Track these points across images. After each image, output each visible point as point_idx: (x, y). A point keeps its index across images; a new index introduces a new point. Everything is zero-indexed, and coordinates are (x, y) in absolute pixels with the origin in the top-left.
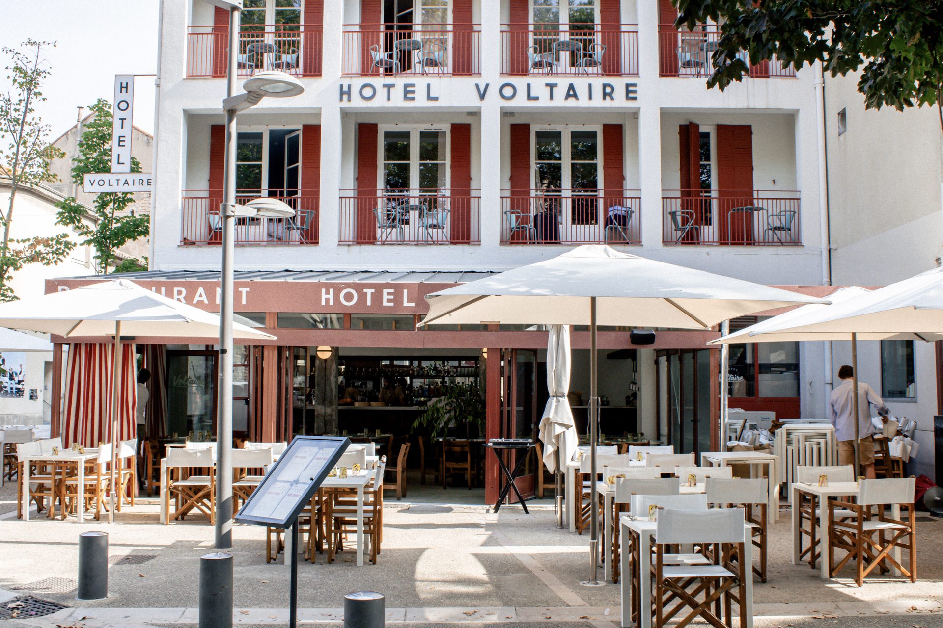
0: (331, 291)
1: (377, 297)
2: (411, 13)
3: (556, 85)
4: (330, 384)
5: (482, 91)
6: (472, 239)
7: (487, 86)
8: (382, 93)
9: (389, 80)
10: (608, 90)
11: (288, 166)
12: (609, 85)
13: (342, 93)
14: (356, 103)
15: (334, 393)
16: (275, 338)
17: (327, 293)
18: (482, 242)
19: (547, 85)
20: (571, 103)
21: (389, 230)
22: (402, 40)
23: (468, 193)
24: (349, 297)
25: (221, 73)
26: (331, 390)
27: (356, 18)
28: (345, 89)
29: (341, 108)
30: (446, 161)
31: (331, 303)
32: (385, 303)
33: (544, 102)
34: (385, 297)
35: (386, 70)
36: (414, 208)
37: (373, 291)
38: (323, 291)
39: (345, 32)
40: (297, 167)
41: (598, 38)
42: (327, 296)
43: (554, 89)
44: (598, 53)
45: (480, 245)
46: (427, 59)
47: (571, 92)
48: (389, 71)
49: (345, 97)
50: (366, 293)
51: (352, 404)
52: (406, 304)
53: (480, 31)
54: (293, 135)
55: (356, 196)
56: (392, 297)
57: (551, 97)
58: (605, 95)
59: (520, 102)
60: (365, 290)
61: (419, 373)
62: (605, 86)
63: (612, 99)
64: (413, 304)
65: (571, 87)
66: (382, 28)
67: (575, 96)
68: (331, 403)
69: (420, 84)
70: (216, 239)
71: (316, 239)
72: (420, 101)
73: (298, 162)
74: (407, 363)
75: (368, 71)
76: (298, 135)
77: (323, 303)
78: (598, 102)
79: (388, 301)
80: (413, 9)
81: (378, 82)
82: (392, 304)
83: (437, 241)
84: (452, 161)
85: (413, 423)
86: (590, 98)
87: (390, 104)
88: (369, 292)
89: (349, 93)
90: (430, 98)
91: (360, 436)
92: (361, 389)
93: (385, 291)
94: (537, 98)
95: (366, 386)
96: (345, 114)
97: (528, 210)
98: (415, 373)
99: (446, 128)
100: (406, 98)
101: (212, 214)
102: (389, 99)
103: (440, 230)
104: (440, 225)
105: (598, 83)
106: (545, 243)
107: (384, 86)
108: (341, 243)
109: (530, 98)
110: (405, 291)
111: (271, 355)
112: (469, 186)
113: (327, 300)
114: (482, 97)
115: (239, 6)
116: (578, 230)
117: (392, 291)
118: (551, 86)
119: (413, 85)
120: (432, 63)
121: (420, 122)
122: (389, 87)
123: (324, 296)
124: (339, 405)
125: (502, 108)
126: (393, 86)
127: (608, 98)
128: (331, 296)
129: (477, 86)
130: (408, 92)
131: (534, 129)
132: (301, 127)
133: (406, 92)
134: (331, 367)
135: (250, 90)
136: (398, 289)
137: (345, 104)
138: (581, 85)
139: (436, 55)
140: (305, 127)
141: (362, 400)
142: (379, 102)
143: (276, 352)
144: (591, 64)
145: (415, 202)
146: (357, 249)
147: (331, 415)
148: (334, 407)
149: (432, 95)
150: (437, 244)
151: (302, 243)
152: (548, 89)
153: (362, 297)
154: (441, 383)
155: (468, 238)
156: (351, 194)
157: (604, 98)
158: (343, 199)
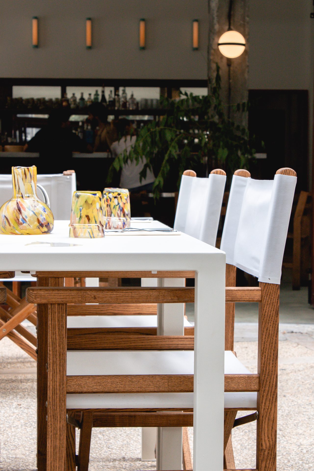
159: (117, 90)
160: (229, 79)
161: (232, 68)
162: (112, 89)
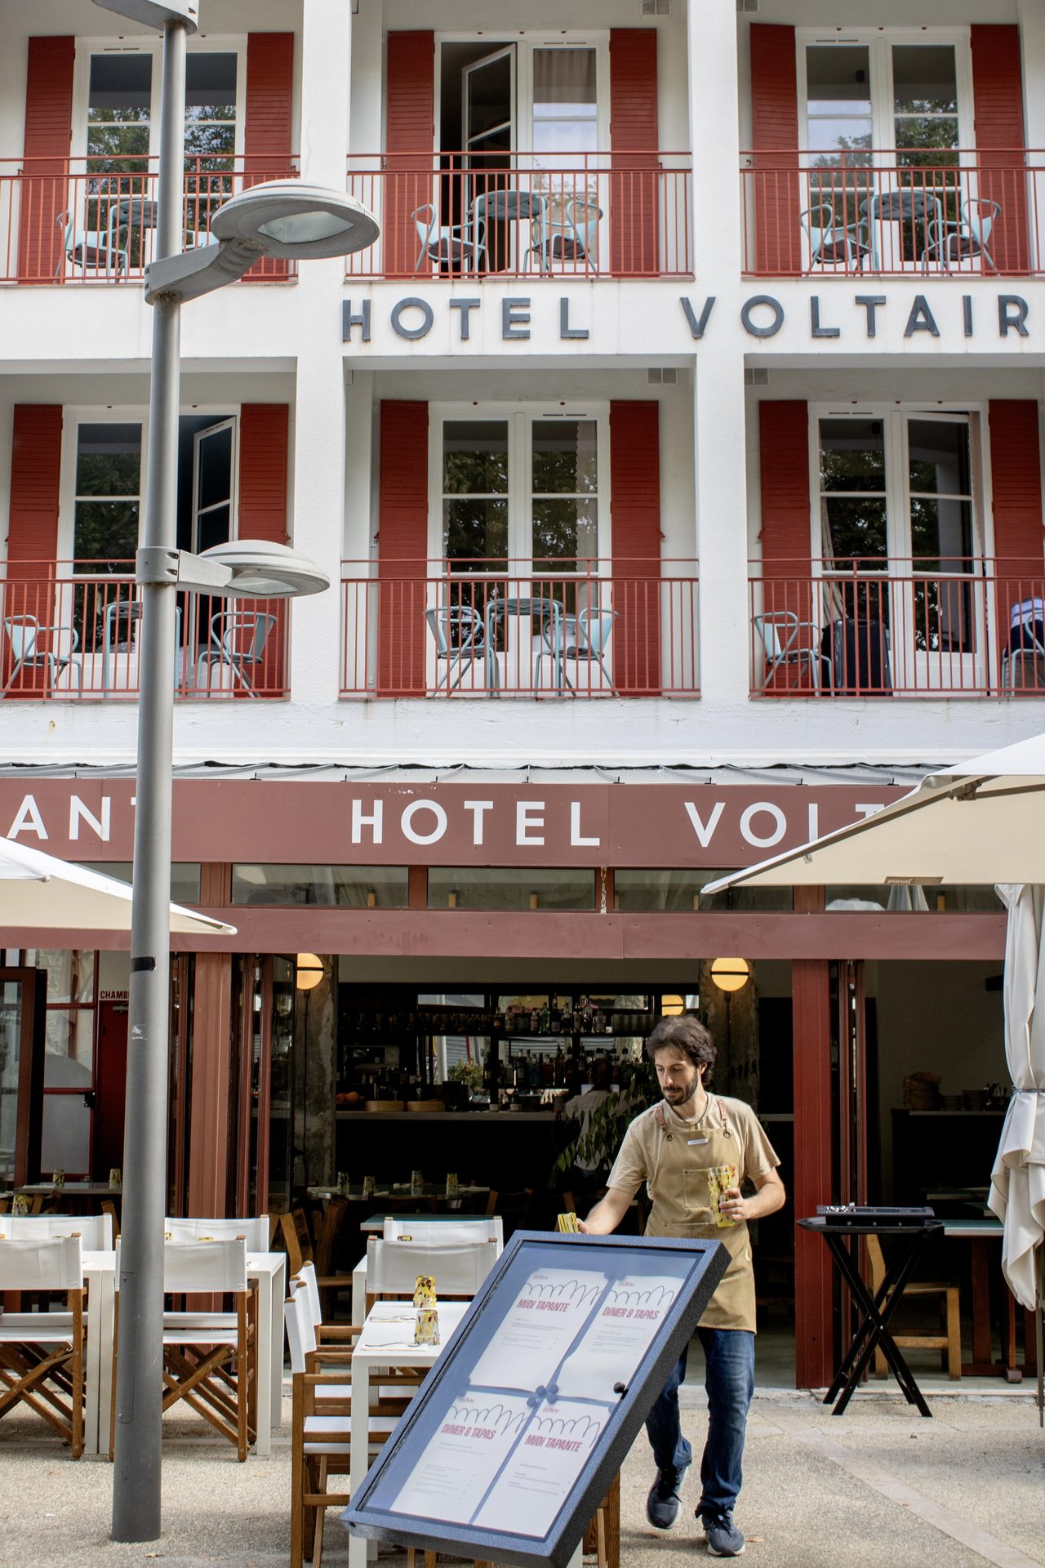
0: (378, 805)
1: (501, 822)
2: (507, 131)
3: (882, 301)
4: (319, 1053)
5: (698, 313)
6: (666, 683)
7: (710, 302)
8: (447, 322)
9: (465, 290)
10: (1013, 311)
11: (202, 505)
12: (1015, 300)
13: (348, 322)
14: (385, 345)
15: (328, 1080)
16: (234, 931)
17: (367, 811)
18: (704, 693)
19: (860, 300)
20: (922, 344)
21: (465, 662)
22: (497, 192)
23: (656, 568)
24: (424, 822)
25: (45, 272)
26: (322, 1068)
27: (375, 141)
28: (356, 311)
29: (345, 359)
30: (601, 492)
31: (378, 838)
32: (522, 839)
33: (853, 342)
34: (522, 822)
35: (444, 267)
36: (519, 608)
37: (489, 805)
38: (357, 805)
39: (350, 173)
40: (227, 508)
41: (969, 187)
42: (367, 820)
43: (878, 310)
44: (975, 224)
45: (698, 699)
46: (558, 239)
47: (921, 318)
48: (452, 270)
49: (356, 332)
50: (471, 811)
51: (360, 1105)
52: (576, 840)
53: (689, 171)
54: (216, 430)
55: (375, 576)
56: (539, 822)
57: (871, 330)
58: (1005, 324)
59: (794, 341)
60: (468, 805)
61: (516, 1025)
62: (1004, 302)
63: (1024, 333)
64: (595, 842)
65: (920, 305)
66: (436, 164)
67: (931, 327)
68: (320, 1104)
69: (543, 299)
70: (28, 684)
71: (280, 686)
72: (544, 342)
73: (226, 495)
74: (477, 1001)
75: (411, 268)
76: (229, 431)
77: (356, 838)
78: (988, 341)
79: (531, 832)
80: (512, 123)
81: (438, 294)
82: (539, 841)
83: (590, 690)
84: (614, 494)
85: (556, 1157)
86: (969, 330)
87: (471, 348)
88: (479, 808)
89: (364, 322)
90: (567, 334)
91: (400, 1191)
92: (371, 1067)
93: (522, 807)
94: (834, 334)
95: (382, 1061)
96: (354, 374)
97: (806, 615)
98: (508, 1027)
99: (597, 411)
100: (508, 335)
101: (18, 622)
102: (465, 336)
103: (595, 665)
104: (596, 650)
105: (987, 294)
106: (862, 694)
107: (454, 304)
108: (346, 695)
109: (817, 332)
110: (576, 808)
111: (213, 979)
112: (657, 552)
113: (367, 830)
114: (698, 330)
115: (190, 16)
116: (946, 665)
117: (540, 806)
118: (870, 304)
119: (525, 303)
120: (569, 249)
121: (530, 398)
122: (465, 307)
123: (358, 820)
124: (339, 1107)
125: (747, 357)
126: (475, 304)
127: (1012, 330)
128: (377, 820)
129: (686, 303)
130: (513, 319)
131: (818, 412)
132: (236, 410)
133: (508, 320)
134: (320, 1010)
135: (229, 234)
136: (556, 798)
137: (356, 348)
138: (944, 299)
139: (577, 231)
140: (246, 408)
141: (383, 1096)
142: (442, 343)
143: (227, 971)
144: (966, 247)
145: (520, 592)
146: (385, 710)
147: (320, 1136)
148: (328, 1114)
149: (573, 325)
150: (590, 698)
151: (240, 695)
152: (862, 311)
153: (461, 822)
154: (569, 1051)
155: (655, 679)
156: (365, 571)
157: (1003, 332)
158: (352, 586)
159: (576, 1001)
160: (729, 1019)
161: (731, 1003)
162: (569, 999)
